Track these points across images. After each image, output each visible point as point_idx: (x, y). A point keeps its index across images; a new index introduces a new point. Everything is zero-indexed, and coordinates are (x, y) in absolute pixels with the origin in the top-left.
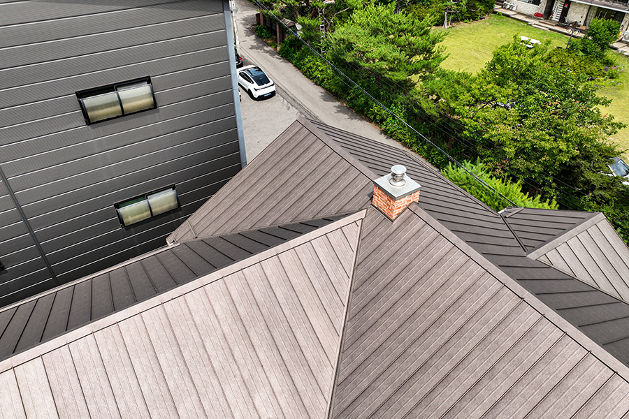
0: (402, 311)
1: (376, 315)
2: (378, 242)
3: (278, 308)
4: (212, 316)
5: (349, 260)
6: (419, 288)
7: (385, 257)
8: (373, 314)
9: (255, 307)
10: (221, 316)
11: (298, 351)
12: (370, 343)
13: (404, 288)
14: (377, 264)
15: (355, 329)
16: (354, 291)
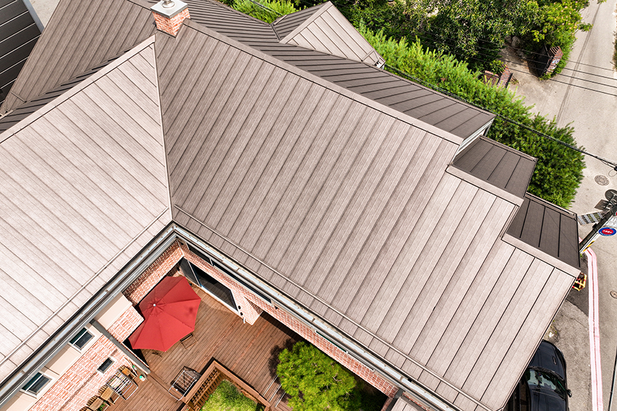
0: (196, 95)
1: (181, 103)
2: (169, 55)
3: (109, 118)
4: (59, 134)
5: (153, 74)
6: (203, 77)
7: (177, 64)
8: (178, 104)
9: (91, 121)
10: (66, 132)
11: (134, 141)
12: (181, 122)
13: (194, 80)
14: (173, 71)
15: (169, 118)
16: (162, 95)
